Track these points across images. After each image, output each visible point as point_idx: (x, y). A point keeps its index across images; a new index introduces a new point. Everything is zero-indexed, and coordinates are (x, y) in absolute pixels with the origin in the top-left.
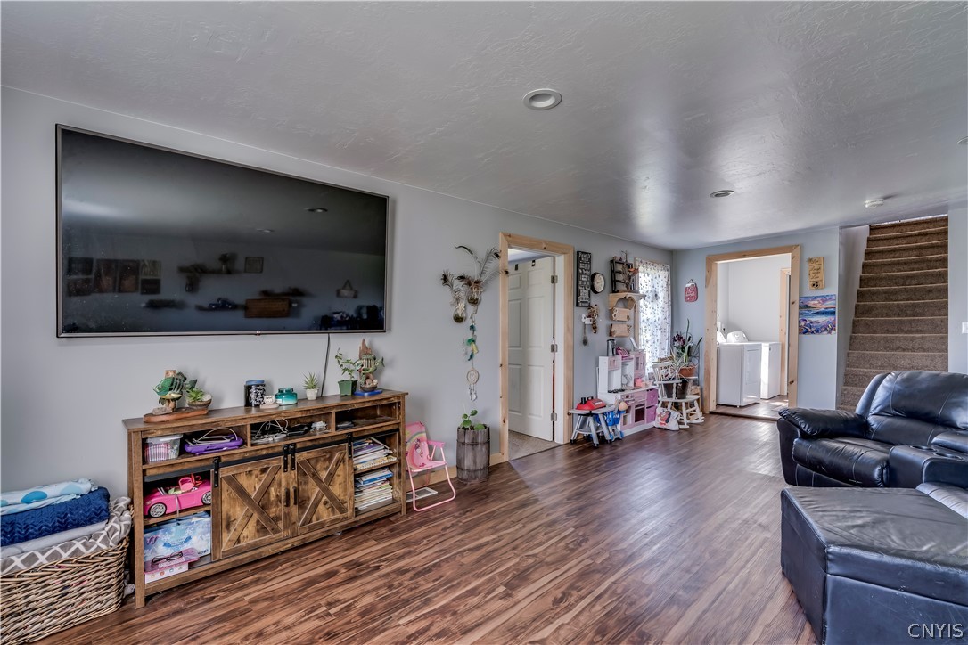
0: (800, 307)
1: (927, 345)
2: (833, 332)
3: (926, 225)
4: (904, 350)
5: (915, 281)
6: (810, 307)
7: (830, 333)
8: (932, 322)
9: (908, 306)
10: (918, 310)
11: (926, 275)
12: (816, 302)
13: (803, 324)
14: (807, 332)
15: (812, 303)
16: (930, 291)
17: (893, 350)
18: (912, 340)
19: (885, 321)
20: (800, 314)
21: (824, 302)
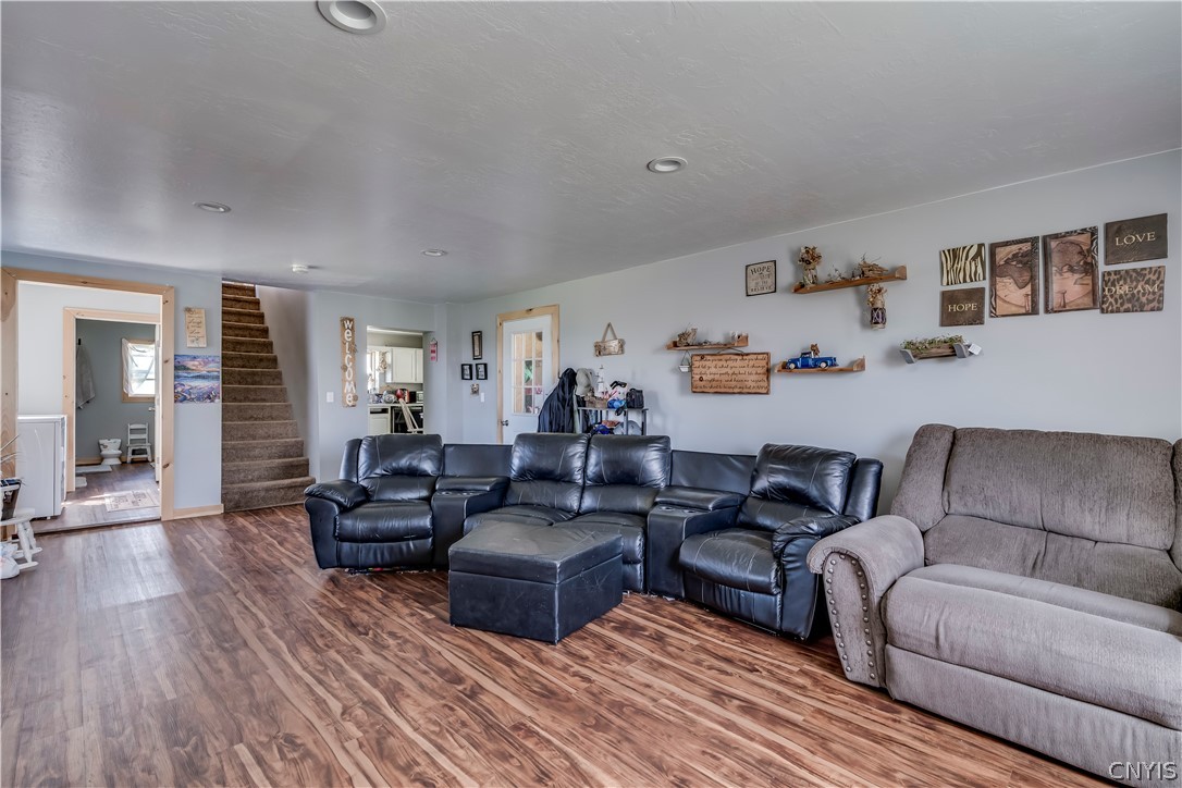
0: (176, 368)
1: (275, 414)
2: (217, 400)
3: (236, 291)
4: (256, 419)
5: (243, 348)
6: (188, 369)
7: (213, 401)
8: (273, 390)
9: (248, 374)
10: (257, 379)
11: (253, 343)
12: (196, 363)
13: (179, 389)
14: (185, 399)
15: (190, 364)
16: (261, 360)
17: (246, 419)
18: (263, 408)
19: (233, 389)
20: (176, 377)
21: (206, 364)
